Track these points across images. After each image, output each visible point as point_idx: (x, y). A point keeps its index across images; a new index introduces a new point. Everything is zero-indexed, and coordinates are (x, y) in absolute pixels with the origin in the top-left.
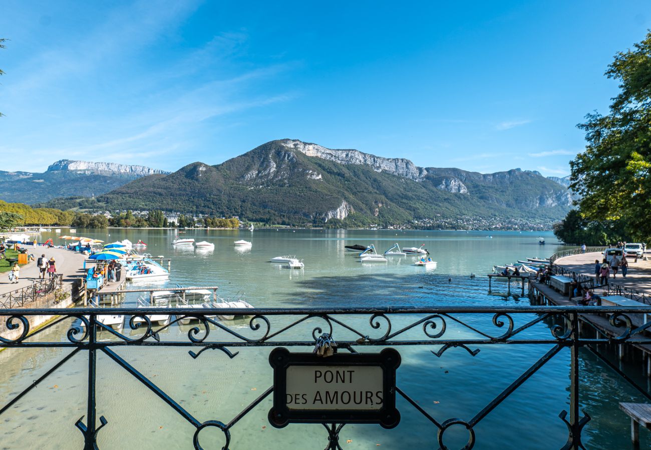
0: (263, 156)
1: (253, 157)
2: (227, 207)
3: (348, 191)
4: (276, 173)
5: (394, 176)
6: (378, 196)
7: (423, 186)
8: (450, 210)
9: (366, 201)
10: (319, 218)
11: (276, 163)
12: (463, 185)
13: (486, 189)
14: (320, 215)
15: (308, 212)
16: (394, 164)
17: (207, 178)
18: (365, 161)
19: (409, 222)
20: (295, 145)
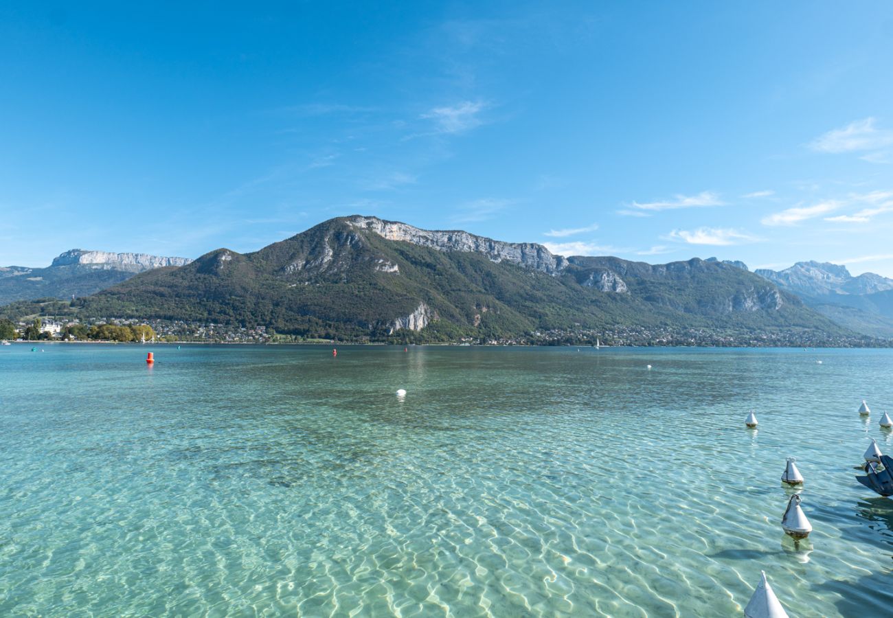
0: (316, 240)
1: (302, 241)
2: (252, 312)
3: (438, 290)
4: (332, 264)
5: (520, 268)
6: (483, 297)
7: (561, 283)
8: (597, 316)
9: (463, 304)
10: (380, 328)
11: (333, 249)
12: (621, 281)
13: (655, 287)
14: (382, 324)
15: (365, 320)
16: (519, 251)
17: (230, 271)
18: (477, 247)
19: (527, 333)
20: (369, 224)
